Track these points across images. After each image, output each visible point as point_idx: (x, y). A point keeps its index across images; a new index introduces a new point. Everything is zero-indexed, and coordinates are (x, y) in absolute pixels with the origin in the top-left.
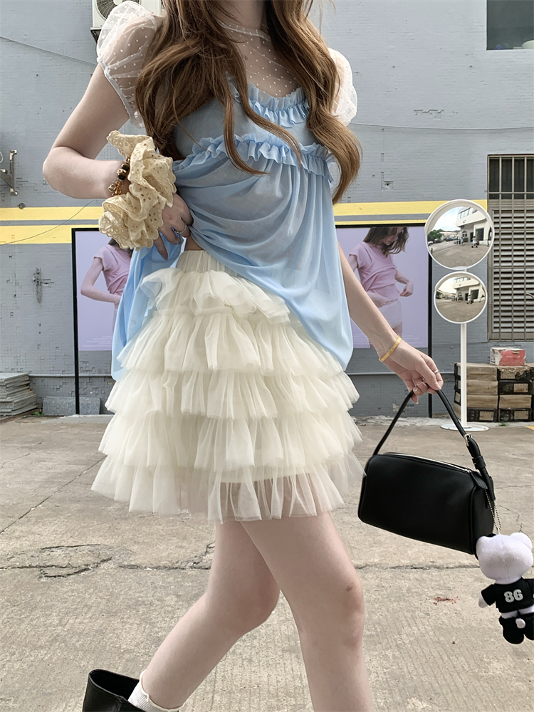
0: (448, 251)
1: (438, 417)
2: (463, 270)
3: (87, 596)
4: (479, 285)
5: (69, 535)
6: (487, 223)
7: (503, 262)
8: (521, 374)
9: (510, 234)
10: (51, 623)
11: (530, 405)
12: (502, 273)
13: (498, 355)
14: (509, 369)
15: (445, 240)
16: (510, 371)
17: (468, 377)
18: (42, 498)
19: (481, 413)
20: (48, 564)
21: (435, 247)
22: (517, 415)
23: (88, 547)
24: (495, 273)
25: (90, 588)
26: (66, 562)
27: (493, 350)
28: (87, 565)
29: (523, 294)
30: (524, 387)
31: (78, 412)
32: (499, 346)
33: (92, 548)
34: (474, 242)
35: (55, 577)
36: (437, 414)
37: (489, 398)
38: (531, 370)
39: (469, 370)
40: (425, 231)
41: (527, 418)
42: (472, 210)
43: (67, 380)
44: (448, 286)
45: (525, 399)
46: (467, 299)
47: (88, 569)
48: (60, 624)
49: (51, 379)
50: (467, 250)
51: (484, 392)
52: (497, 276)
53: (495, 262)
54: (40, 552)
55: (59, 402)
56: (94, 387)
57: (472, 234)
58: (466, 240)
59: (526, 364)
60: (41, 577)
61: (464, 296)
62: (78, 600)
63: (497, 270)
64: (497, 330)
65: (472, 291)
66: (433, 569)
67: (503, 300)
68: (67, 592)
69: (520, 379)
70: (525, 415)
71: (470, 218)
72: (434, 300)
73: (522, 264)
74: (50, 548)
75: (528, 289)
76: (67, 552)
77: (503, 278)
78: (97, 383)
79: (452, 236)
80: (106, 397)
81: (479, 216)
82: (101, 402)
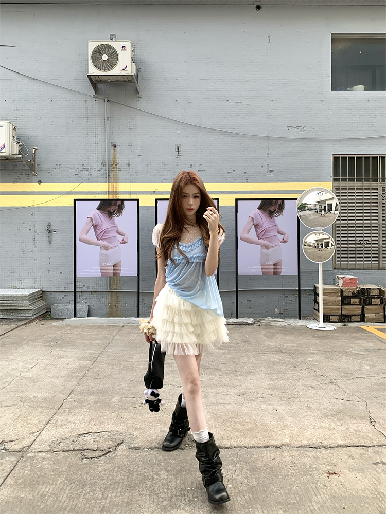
0: (310, 216)
1: (304, 319)
2: (320, 230)
3: (115, 474)
5: (93, 423)
6: (334, 200)
7: (342, 220)
8: (355, 292)
10: (97, 497)
11: (361, 312)
14: (348, 289)
15: (308, 209)
17: (324, 294)
18: (69, 391)
19: (331, 317)
20: (85, 448)
21: (302, 213)
22: (353, 318)
23: (107, 433)
24: (337, 227)
25: (115, 468)
26: (96, 446)
27: (338, 277)
28: (109, 448)
29: (354, 240)
30: (357, 300)
31: (75, 316)
33: (109, 434)
35: (91, 458)
36: (303, 317)
37: (336, 308)
38: (361, 290)
39: (324, 289)
41: (359, 320)
43: (67, 294)
45: (358, 308)
47: (111, 451)
48: (103, 498)
49: (57, 294)
51: (333, 304)
52: (338, 229)
54: (78, 437)
55: (62, 307)
56: (84, 298)
59: (358, 286)
60: (82, 459)
62: (110, 478)
63: (339, 225)
64: (339, 263)
65: (325, 242)
66: (322, 449)
67: (342, 244)
68: (102, 471)
69: (354, 295)
70: (358, 318)
71: (324, 197)
72: (302, 246)
74: (83, 434)
75: (357, 237)
76: (94, 437)
77: (342, 230)
78: (86, 295)
79: (312, 207)
80: (92, 305)
81: (329, 196)
82: (89, 308)
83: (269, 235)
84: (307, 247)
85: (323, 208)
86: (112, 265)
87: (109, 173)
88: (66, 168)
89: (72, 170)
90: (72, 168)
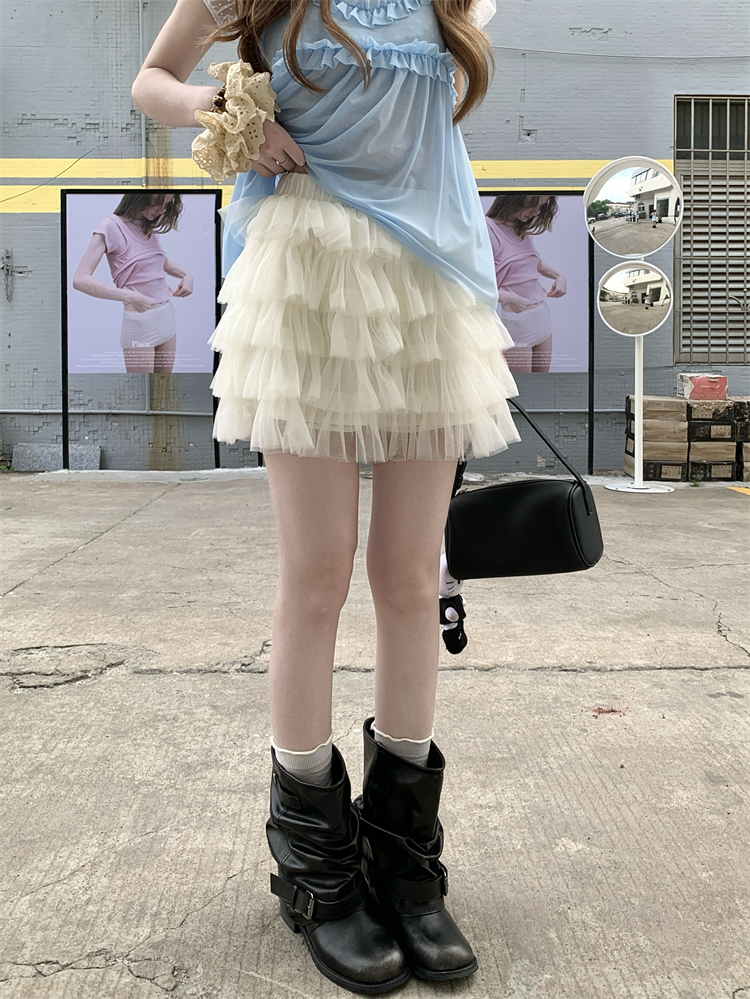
0: (618, 231)
1: (602, 475)
2: (639, 259)
4: (661, 280)
6: (673, 191)
7: (695, 250)
8: (722, 411)
9: (707, 209)
11: (734, 456)
12: (695, 266)
13: (689, 385)
14: (704, 404)
15: (614, 215)
16: (705, 408)
17: (646, 416)
19: (664, 468)
21: (599, 226)
22: (716, 471)
24: (685, 266)
27: (682, 377)
29: (724, 298)
30: (725, 430)
31: (66, 466)
32: (690, 372)
33: (94, 648)
34: (655, 218)
36: (600, 471)
37: (676, 447)
38: (735, 406)
39: (646, 405)
40: (584, 203)
41: (730, 475)
42: (651, 172)
43: (49, 419)
44: (617, 283)
45: (727, 449)
46: (643, 301)
49: (26, 417)
50: (644, 231)
51: (668, 438)
52: (687, 270)
53: (685, 250)
55: (38, 451)
56: (91, 429)
57: (651, 207)
58: (642, 216)
59: (728, 398)
61: (639, 297)
63: (688, 262)
64: (687, 349)
65: (650, 290)
66: (591, 672)
67: (695, 306)
69: (719, 418)
70: (727, 471)
71: (650, 184)
72: (598, 303)
73: (723, 254)
75: (731, 289)
77: (695, 274)
78: (96, 423)
79: (623, 210)
80: (109, 445)
81: (662, 181)
82: (102, 452)
83: (517, 278)
84: (610, 303)
85: (647, 210)
86: (153, 346)
87: (147, 134)
88: (47, 123)
89: (61, 128)
90: (61, 121)
